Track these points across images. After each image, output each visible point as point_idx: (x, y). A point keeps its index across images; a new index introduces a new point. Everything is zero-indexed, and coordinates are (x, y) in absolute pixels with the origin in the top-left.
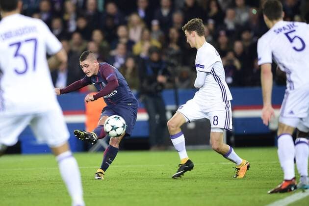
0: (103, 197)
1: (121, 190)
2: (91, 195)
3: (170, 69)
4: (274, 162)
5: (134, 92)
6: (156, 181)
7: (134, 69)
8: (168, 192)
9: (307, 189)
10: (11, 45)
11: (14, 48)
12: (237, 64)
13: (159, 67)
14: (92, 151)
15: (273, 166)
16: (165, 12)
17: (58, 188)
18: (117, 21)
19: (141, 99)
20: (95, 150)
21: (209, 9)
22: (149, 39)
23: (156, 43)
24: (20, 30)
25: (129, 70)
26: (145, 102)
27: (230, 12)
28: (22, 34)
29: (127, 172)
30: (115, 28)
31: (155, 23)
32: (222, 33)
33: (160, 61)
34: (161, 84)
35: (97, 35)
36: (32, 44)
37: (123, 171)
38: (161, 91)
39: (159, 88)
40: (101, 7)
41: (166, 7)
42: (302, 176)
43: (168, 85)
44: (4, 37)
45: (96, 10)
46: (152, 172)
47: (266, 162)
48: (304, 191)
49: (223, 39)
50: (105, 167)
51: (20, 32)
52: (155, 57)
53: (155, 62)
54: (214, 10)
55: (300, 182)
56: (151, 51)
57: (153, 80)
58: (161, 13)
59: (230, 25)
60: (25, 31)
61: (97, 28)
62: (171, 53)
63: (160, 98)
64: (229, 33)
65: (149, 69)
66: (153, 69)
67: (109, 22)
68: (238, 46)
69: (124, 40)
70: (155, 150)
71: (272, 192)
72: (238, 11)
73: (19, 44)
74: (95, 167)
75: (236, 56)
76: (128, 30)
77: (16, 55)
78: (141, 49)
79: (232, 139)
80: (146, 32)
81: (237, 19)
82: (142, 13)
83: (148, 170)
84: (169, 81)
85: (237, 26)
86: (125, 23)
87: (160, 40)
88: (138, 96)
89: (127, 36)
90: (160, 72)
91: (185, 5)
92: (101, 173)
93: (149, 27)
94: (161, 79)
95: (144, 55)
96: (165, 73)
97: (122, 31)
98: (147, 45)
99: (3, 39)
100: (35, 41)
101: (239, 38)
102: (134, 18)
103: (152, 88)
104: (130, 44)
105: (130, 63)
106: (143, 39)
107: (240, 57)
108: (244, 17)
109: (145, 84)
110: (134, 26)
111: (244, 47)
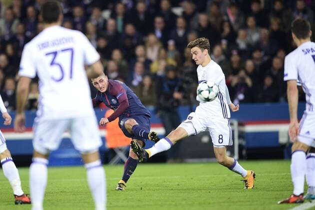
0: (123, 206)
1: (139, 200)
2: (111, 205)
3: (185, 86)
4: (283, 174)
5: (151, 108)
6: (172, 191)
7: (151, 86)
8: (184, 202)
9: (313, 199)
10: (47, 54)
11: (51, 57)
12: (249, 81)
13: (175, 84)
14: (112, 164)
15: (283, 178)
16: (181, 33)
17: (79, 199)
18: (135, 41)
19: (158, 115)
20: (115, 163)
21: (222, 30)
22: (165, 58)
23: (172, 62)
24: (57, 40)
25: (146, 87)
26: (162, 117)
27: (241, 33)
28: (58, 44)
29: (145, 183)
30: (133, 47)
31: (171, 43)
32: (235, 52)
33: (176, 79)
34: (177, 101)
35: (117, 54)
36: (68, 54)
37: (141, 183)
38: (177, 107)
39: (175, 104)
40: (120, 28)
41: (181, 27)
42: (310, 187)
43: (183, 101)
44: (41, 47)
45: (116, 31)
46: (168, 183)
47: (276, 174)
48: (311, 202)
49: (235, 58)
50: (126, 178)
51: (57, 42)
52: (171, 74)
53: (171, 80)
54: (227, 30)
55: (308, 193)
56: (168, 69)
57: (170, 96)
58: (176, 34)
59: (242, 45)
60: (62, 42)
61: (117, 47)
62: (187, 71)
63: (176, 113)
64: (241, 53)
65: (166, 86)
66: (169, 86)
67: (128, 42)
68: (249, 64)
69: (142, 59)
70: (171, 163)
71: (281, 203)
72: (250, 32)
73: (55, 53)
74: (115, 179)
75: (247, 74)
76: (145, 50)
77: (52, 63)
78: (158, 67)
79: (244, 152)
80: (163, 52)
81: (248, 39)
82: (159, 34)
83: (165, 182)
84: (184, 97)
85: (249, 45)
86: (143, 43)
87: (176, 59)
88: (155, 112)
89: (145, 55)
90: (176, 89)
91: (200, 25)
92: (123, 184)
93: (165, 46)
94: (177, 95)
95: (160, 73)
96: (181, 90)
97: (139, 50)
98: (163, 64)
99: (40, 49)
100: (72, 50)
101: (251, 57)
102: (152, 38)
103: (168, 104)
104: (148, 63)
105: (147, 81)
106: (159, 58)
107: (252, 75)
108: (255, 37)
109: (162, 100)
110: (152, 46)
111: (255, 65)
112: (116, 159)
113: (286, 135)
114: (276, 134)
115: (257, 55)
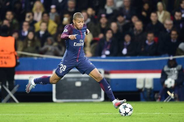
111: (118, 26)
112: (7, 98)
113: (142, 82)
114: (134, 81)
115: (120, 19)
